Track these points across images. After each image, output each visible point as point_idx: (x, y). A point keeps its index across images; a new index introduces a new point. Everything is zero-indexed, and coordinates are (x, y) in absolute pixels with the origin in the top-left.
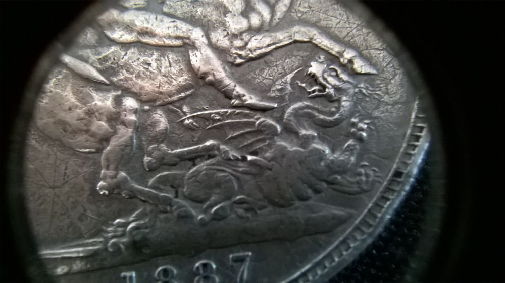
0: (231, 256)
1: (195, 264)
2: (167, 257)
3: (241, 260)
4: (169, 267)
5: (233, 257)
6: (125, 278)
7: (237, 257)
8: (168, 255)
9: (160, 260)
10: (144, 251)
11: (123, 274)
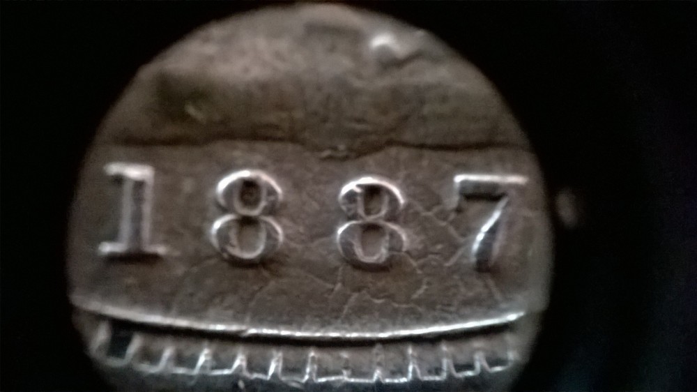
0: (459, 178)
1: (344, 180)
2: (263, 146)
3: (488, 196)
4: (265, 178)
5: (464, 183)
6: (119, 180)
7: (478, 185)
8: (266, 139)
9: (238, 151)
10: (191, 110)
11: (114, 169)
